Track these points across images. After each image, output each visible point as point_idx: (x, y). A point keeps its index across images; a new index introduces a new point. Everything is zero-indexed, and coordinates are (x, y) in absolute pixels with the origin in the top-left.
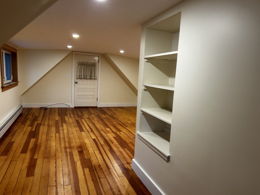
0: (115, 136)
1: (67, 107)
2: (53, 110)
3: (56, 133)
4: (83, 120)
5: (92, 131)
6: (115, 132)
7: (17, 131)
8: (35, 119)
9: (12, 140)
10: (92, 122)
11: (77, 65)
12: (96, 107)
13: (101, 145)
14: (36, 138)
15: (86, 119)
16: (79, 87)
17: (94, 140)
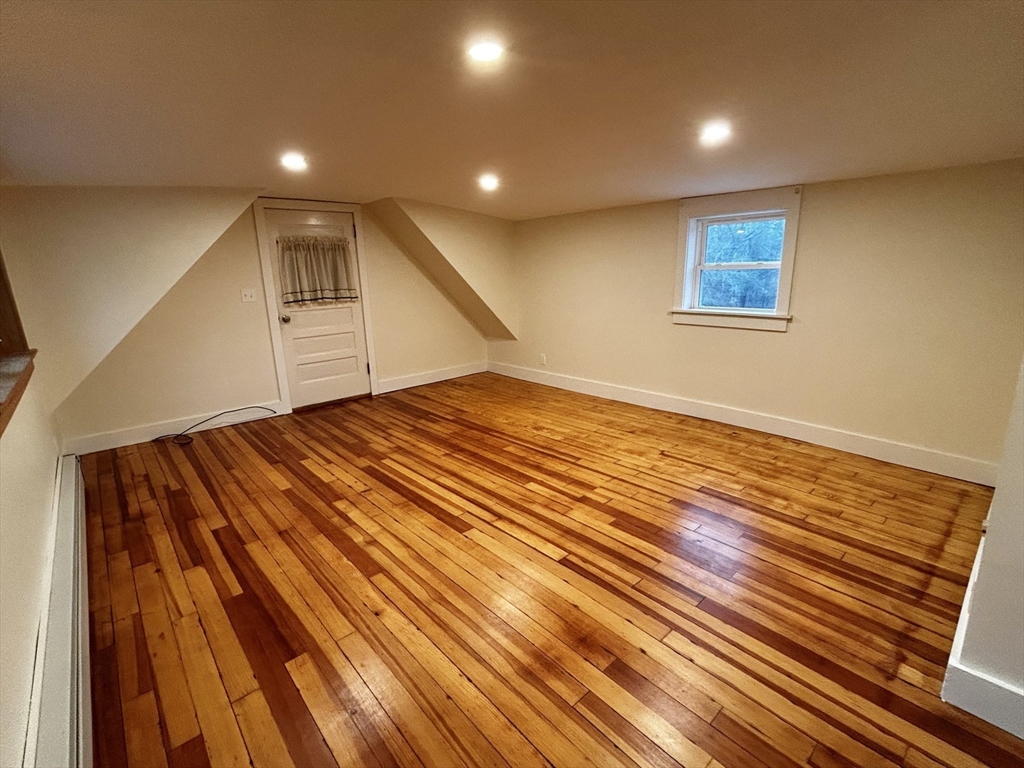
1: (268, 414)
3: (368, 575)
5: (500, 517)
10: (447, 471)
11: (276, 252)
12: (369, 396)
13: (633, 587)
14: (304, 651)
15: (396, 456)
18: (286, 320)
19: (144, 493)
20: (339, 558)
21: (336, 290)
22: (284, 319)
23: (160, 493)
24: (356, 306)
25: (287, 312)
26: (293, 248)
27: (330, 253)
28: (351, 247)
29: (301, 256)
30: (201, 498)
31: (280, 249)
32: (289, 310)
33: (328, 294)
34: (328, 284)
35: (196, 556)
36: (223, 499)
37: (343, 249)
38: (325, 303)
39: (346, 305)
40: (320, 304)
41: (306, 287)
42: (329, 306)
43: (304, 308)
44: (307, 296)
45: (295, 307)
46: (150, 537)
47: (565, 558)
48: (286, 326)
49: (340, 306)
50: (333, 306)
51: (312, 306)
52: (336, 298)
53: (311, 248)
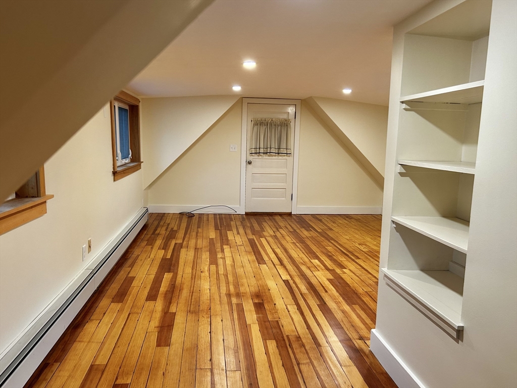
0: (331, 277)
1: (231, 212)
2: (205, 218)
3: (211, 263)
4: (263, 240)
5: (282, 263)
6: (331, 268)
7: (140, 257)
8: (172, 235)
9: (130, 275)
10: (282, 245)
11: (250, 125)
12: (290, 214)
13: (301, 294)
14: (173, 272)
15: (270, 239)
16: (256, 171)
17: (286, 282)
18: (250, 163)
19: (164, 228)
20: (207, 258)
21: (279, 149)
22: (248, 162)
23: (169, 229)
24: (289, 159)
25: (250, 158)
26: (259, 123)
27: (279, 127)
28: (292, 124)
29: (263, 129)
30: (181, 234)
31: (252, 124)
32: (252, 157)
33: (273, 150)
34: (274, 145)
35: (165, 247)
36: (187, 236)
37: (287, 125)
38: (272, 156)
39: (284, 158)
40: (269, 156)
41: (262, 146)
42: (274, 158)
43: (260, 157)
44: (262, 150)
45: (256, 156)
46: (156, 240)
47: (287, 280)
48: (249, 166)
49: (280, 158)
50: (276, 158)
51: (266, 157)
52: (278, 153)
53: (269, 125)
